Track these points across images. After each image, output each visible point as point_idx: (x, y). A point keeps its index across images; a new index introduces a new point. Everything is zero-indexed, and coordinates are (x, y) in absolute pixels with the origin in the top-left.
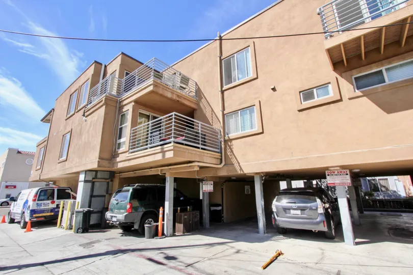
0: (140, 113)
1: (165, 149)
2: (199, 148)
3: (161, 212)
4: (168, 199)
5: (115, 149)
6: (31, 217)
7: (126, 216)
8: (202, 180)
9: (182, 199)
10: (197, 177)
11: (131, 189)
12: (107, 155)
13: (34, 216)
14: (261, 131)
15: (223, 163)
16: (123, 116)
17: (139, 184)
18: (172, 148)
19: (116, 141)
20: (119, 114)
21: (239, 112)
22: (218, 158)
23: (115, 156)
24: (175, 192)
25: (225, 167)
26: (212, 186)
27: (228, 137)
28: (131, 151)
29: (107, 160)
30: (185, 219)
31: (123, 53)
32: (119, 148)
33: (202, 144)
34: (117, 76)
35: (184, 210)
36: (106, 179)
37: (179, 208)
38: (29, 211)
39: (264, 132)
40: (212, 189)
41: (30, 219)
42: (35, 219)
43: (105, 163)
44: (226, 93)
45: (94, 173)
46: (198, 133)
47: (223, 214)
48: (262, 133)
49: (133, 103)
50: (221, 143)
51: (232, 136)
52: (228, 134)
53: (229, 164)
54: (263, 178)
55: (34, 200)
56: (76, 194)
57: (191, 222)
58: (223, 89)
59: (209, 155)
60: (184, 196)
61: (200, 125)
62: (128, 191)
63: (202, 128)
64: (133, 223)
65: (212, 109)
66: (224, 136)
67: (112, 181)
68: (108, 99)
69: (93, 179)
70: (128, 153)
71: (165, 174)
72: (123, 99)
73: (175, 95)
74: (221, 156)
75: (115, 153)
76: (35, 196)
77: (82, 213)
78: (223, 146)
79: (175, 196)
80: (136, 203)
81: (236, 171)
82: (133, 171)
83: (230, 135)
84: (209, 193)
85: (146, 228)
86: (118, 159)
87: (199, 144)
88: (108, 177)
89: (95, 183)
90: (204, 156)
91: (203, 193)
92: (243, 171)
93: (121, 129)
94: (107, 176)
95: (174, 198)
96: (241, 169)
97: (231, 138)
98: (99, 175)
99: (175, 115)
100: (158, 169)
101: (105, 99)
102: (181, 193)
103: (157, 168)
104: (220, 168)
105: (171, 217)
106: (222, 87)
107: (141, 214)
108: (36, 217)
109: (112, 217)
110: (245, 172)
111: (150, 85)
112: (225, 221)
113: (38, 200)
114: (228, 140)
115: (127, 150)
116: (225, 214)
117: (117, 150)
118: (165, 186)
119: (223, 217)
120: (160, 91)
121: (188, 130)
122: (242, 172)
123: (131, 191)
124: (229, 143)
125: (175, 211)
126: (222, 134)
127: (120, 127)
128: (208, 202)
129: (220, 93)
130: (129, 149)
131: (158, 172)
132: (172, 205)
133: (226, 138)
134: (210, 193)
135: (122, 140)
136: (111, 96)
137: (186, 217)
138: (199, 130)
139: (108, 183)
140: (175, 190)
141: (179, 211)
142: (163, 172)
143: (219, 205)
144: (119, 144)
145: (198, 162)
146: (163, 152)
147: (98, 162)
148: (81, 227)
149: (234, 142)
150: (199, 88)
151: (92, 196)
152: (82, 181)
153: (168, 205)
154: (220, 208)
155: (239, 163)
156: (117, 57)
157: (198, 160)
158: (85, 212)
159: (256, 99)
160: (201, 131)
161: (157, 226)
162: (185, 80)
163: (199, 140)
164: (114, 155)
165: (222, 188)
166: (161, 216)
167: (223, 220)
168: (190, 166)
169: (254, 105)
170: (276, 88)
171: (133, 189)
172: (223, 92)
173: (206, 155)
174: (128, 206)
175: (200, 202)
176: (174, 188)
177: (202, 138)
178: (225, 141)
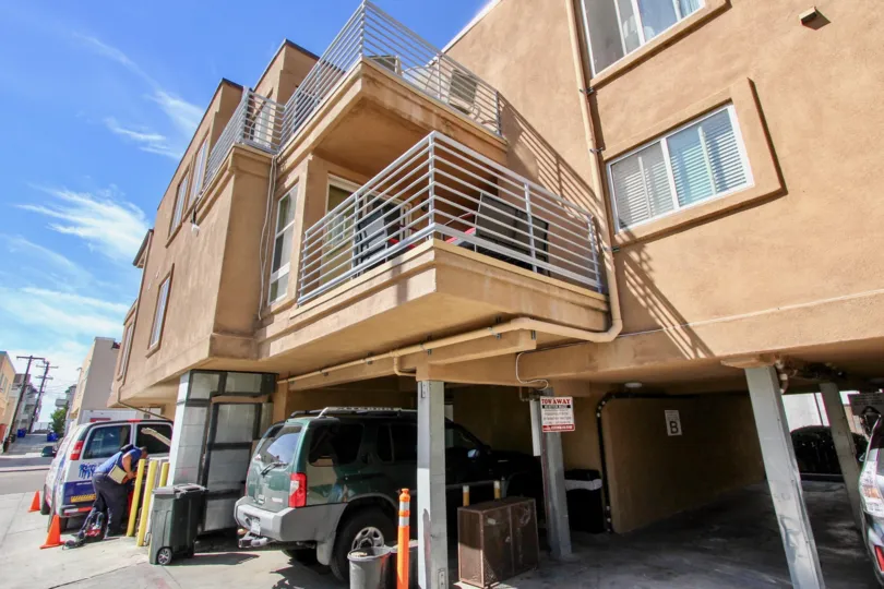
0: (332, 187)
1: (406, 268)
2: (529, 267)
3: (403, 507)
4: (427, 461)
5: (265, 302)
6: (64, 504)
7: (285, 519)
8: (537, 393)
9: (472, 454)
10: (520, 382)
11: (304, 423)
12: (239, 321)
13: (74, 500)
14: (777, 186)
15: (618, 326)
16: (286, 203)
17: (335, 409)
18: (430, 257)
19: (267, 277)
20: (277, 199)
21: (663, 141)
22: (596, 310)
23: (265, 322)
24: (451, 431)
25: (626, 339)
26: (570, 412)
27: (628, 233)
28: (302, 298)
29: (242, 334)
30: (488, 528)
31: (289, 43)
32: (274, 296)
33: (539, 256)
34: (274, 98)
35: (482, 496)
36: (254, 395)
37: (466, 489)
38: (62, 487)
39: (788, 187)
40: (572, 422)
41: (63, 510)
42: (76, 510)
43: (234, 344)
44: (601, 95)
45: (217, 377)
46: (523, 215)
47: (608, 503)
48: (782, 192)
49: (310, 157)
50: (600, 257)
51: (639, 227)
52: (623, 225)
53: (640, 326)
54: (784, 377)
55: (75, 457)
56: (170, 438)
57: (508, 539)
58: (593, 83)
59: (566, 296)
60: (480, 446)
61: (526, 187)
62: (298, 430)
63: (532, 198)
64: (314, 543)
65: (558, 157)
66: (612, 232)
67: (270, 400)
68: (241, 156)
69: (214, 394)
70: (296, 305)
71: (414, 372)
72: (284, 154)
73: (434, 118)
74: (608, 303)
75: (265, 314)
76: (79, 446)
77: (171, 501)
78: (610, 267)
79: (451, 445)
80: (326, 473)
81: (675, 351)
82: (320, 369)
83: (631, 227)
84: (562, 433)
85: (352, 567)
86: (271, 331)
87: (528, 252)
88: (258, 391)
89: (222, 407)
90: (548, 296)
91: (543, 437)
92: (706, 350)
93: (280, 240)
94: (253, 384)
95: (448, 452)
96: (696, 342)
97: (639, 235)
98: (232, 384)
99: (436, 140)
100: (391, 354)
101: (235, 155)
102: (469, 435)
103: (386, 351)
104: (605, 344)
105: (442, 528)
106: (587, 76)
107: (339, 510)
108: (78, 505)
109: (250, 518)
110: (718, 353)
111: (354, 81)
112: (617, 528)
113: (85, 458)
114: (626, 245)
115: (293, 296)
116: (614, 506)
117: (269, 303)
118: (416, 414)
119: (609, 514)
120: (388, 100)
121: (486, 199)
122: (701, 355)
123: (305, 428)
124: (634, 256)
125: (453, 500)
126: (603, 224)
127: (277, 236)
128: (561, 465)
129: (582, 98)
130: (298, 294)
131: (392, 366)
132: (442, 479)
133: (621, 236)
134: (565, 436)
135: (282, 271)
136: (253, 150)
137: (492, 522)
138: (523, 204)
139: (259, 408)
140: (448, 424)
141: (466, 501)
142: (409, 366)
143: (592, 475)
144: (276, 285)
145: (533, 318)
146: (400, 280)
147: (212, 339)
148: (167, 544)
149: (650, 248)
150: (508, 105)
151: (211, 446)
152: (181, 403)
153: (428, 481)
154: (595, 485)
155: (683, 322)
156: (275, 58)
157: (531, 312)
158: (178, 496)
159: (730, 77)
160: (533, 209)
161: (393, 558)
162: (465, 84)
163: (527, 240)
164: (261, 319)
165: (599, 421)
166: (403, 522)
167: (610, 525)
168: (501, 335)
169: (729, 101)
170: (823, 13)
171: (312, 425)
172: (591, 95)
173: (557, 293)
174: (295, 485)
175: (535, 465)
176: (447, 420)
177: (536, 232)
178: (617, 250)
